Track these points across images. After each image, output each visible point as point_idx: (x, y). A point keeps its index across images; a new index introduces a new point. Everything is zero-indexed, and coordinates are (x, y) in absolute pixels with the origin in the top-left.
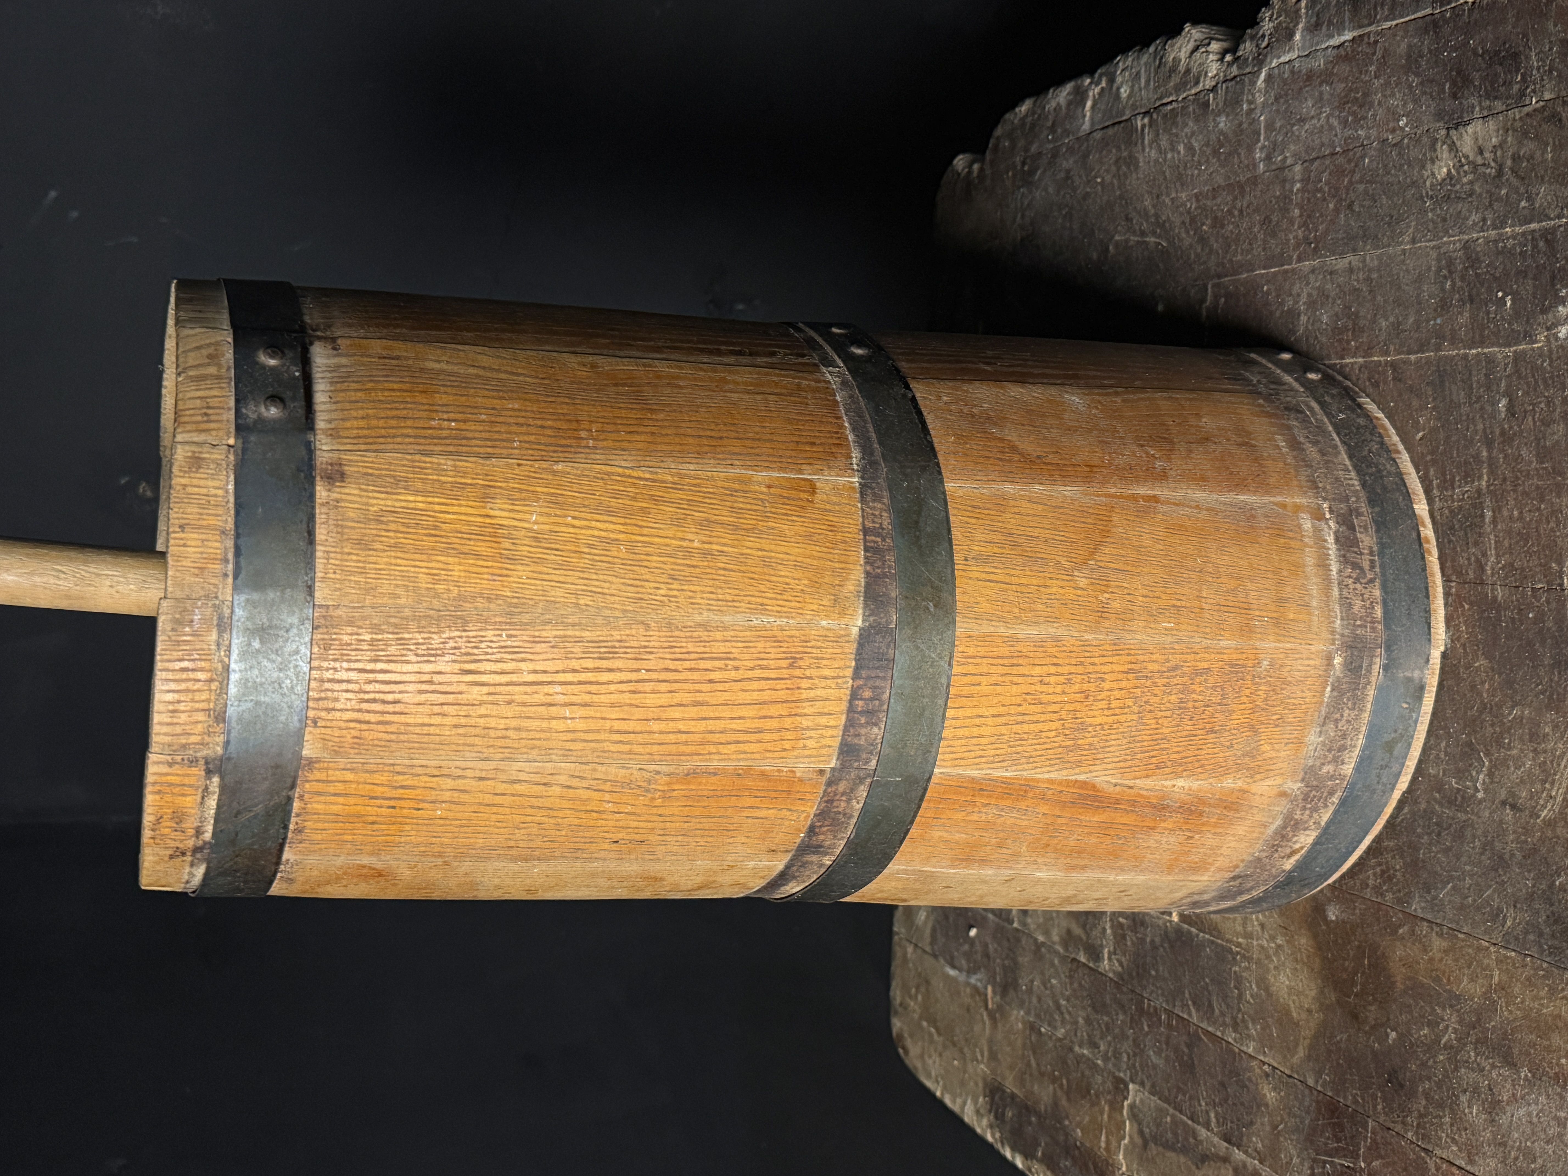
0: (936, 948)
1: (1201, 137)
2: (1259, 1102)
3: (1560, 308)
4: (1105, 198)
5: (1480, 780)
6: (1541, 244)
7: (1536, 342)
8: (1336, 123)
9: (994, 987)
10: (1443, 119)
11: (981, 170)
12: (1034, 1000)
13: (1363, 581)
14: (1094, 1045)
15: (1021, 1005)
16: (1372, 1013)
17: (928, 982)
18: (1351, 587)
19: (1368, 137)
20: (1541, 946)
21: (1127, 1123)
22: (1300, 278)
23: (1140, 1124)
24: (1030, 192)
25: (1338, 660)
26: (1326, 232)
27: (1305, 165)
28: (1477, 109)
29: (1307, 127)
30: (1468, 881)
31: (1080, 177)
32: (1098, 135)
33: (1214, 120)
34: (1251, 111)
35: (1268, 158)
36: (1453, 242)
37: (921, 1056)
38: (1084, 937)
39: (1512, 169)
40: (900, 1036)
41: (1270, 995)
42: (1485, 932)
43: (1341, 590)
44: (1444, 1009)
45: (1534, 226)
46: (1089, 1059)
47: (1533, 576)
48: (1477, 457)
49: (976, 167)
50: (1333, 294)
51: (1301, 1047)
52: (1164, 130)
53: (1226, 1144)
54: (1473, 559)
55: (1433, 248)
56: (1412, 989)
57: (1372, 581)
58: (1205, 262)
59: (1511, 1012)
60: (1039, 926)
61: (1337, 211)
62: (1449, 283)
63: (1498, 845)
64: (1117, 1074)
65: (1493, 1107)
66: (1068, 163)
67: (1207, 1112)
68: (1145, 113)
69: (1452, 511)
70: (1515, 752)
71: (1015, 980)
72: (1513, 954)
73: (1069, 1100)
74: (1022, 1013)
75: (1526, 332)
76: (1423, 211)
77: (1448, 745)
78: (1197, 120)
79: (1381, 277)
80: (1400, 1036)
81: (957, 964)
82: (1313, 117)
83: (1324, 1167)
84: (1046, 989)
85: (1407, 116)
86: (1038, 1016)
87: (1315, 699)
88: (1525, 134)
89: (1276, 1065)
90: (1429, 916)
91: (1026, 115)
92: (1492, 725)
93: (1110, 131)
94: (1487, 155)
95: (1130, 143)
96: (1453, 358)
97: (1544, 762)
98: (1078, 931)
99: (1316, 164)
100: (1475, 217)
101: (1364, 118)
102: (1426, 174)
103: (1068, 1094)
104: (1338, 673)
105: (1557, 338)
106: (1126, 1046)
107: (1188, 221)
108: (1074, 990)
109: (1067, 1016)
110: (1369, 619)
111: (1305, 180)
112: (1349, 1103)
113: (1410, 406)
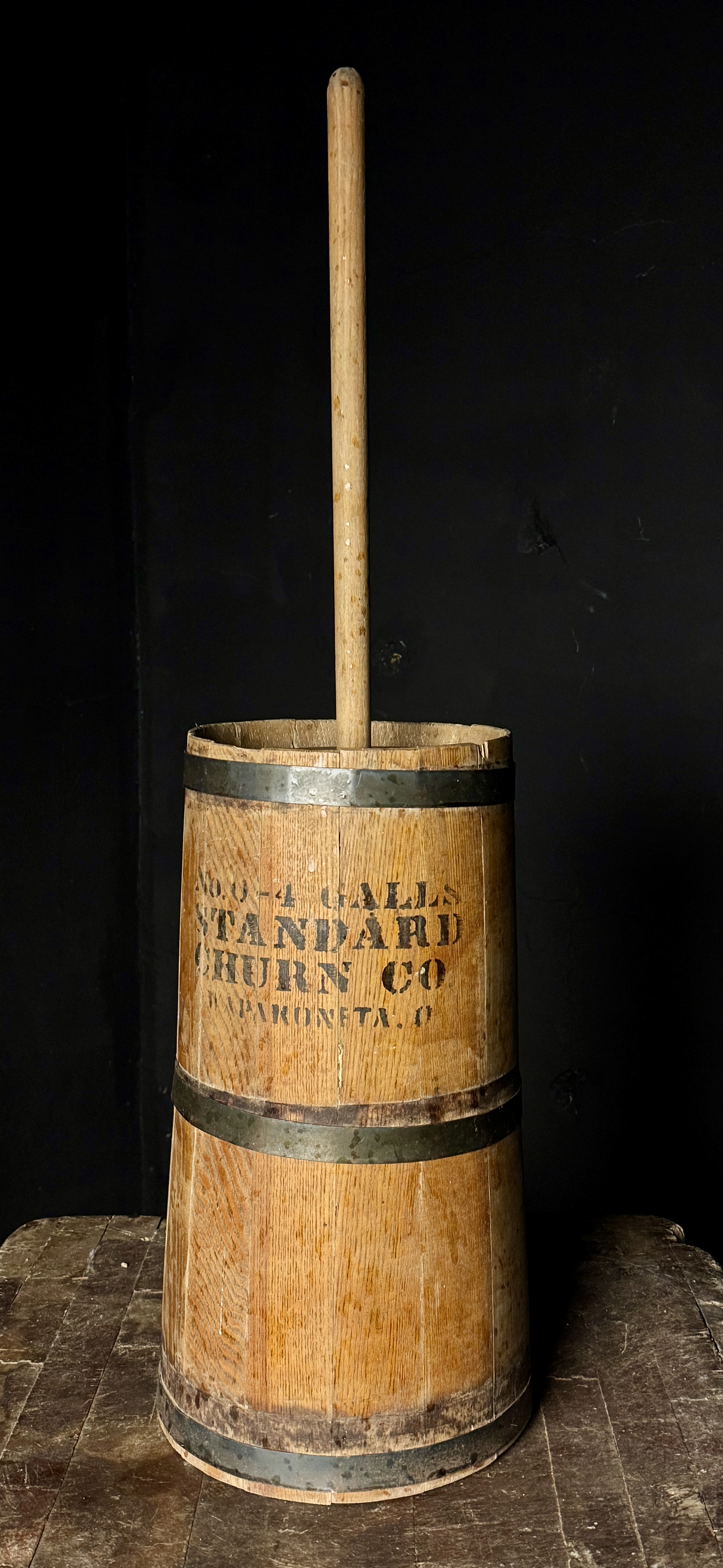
0: (107, 1243)
1: (694, 1367)
2: (53, 1433)
3: (589, 1551)
4: (653, 1316)
5: (290, 1531)
6: (628, 1541)
7: (567, 1542)
8: (702, 1438)
9: (88, 1281)
10: (705, 1490)
11: (672, 1241)
12: (85, 1305)
14: (64, 1341)
15: (79, 1297)
16: (128, 1487)
17: (81, 1239)
19: (694, 1454)
20: (192, 1564)
21: (16, 1363)
22: (602, 1426)
23: (17, 1370)
24: (656, 1272)
26: (632, 1437)
27: (676, 1424)
28: (711, 1506)
29: (700, 1423)
30: (225, 1528)
31: (667, 1301)
32: (695, 1309)
33: (705, 1373)
34: (711, 1393)
35: (680, 1404)
36: (628, 1500)
37: (24, 1239)
38: (137, 1333)
39: (673, 1525)
40: (36, 1225)
41: (125, 1435)
42: (195, 1538)
44: (140, 1521)
45: (639, 1537)
46: (53, 1339)
47: (421, 1548)
48: (493, 1519)
49: (674, 1238)
50: (593, 1443)
51: (95, 1453)
52: (698, 1346)
53: (18, 1417)
54: (429, 1520)
55: (624, 1491)
56: (149, 1505)
58: (611, 1375)
59: (148, 1552)
60: (139, 1305)
61: (647, 1441)
62: (602, 1499)
63: (251, 1541)
64: (48, 1355)
65: (86, 1547)
66: (677, 1292)
67: (37, 1406)
68: (711, 1335)
69: (458, 1508)
70: (311, 1545)
71: (96, 1293)
72: (185, 1551)
73: (21, 1329)
74: (74, 1298)
75: (573, 1537)
76: (647, 1484)
77: (309, 1514)
78: (705, 1364)
79: (605, 1466)
80: (118, 1502)
81: (98, 1257)
82: (707, 1426)
83: (20, 1468)
84: (95, 1312)
85: (707, 1473)
86: (74, 1308)
88: (696, 1528)
89: (79, 1441)
90: (198, 1511)
91: (709, 1267)
92: (326, 1534)
93: (698, 1316)
94: (683, 1512)
95: (690, 1328)
96: (555, 1504)
97: (307, 1559)
98: (140, 1329)
99: (676, 1429)
100: (643, 1509)
101: (706, 1452)
102: (671, 1484)
103: (26, 1327)
105: (570, 1552)
106: (68, 1360)
107: (638, 1364)
108: (98, 1329)
109: (79, 1325)
111: (666, 1424)
112: (65, 1479)
113: (523, 1485)
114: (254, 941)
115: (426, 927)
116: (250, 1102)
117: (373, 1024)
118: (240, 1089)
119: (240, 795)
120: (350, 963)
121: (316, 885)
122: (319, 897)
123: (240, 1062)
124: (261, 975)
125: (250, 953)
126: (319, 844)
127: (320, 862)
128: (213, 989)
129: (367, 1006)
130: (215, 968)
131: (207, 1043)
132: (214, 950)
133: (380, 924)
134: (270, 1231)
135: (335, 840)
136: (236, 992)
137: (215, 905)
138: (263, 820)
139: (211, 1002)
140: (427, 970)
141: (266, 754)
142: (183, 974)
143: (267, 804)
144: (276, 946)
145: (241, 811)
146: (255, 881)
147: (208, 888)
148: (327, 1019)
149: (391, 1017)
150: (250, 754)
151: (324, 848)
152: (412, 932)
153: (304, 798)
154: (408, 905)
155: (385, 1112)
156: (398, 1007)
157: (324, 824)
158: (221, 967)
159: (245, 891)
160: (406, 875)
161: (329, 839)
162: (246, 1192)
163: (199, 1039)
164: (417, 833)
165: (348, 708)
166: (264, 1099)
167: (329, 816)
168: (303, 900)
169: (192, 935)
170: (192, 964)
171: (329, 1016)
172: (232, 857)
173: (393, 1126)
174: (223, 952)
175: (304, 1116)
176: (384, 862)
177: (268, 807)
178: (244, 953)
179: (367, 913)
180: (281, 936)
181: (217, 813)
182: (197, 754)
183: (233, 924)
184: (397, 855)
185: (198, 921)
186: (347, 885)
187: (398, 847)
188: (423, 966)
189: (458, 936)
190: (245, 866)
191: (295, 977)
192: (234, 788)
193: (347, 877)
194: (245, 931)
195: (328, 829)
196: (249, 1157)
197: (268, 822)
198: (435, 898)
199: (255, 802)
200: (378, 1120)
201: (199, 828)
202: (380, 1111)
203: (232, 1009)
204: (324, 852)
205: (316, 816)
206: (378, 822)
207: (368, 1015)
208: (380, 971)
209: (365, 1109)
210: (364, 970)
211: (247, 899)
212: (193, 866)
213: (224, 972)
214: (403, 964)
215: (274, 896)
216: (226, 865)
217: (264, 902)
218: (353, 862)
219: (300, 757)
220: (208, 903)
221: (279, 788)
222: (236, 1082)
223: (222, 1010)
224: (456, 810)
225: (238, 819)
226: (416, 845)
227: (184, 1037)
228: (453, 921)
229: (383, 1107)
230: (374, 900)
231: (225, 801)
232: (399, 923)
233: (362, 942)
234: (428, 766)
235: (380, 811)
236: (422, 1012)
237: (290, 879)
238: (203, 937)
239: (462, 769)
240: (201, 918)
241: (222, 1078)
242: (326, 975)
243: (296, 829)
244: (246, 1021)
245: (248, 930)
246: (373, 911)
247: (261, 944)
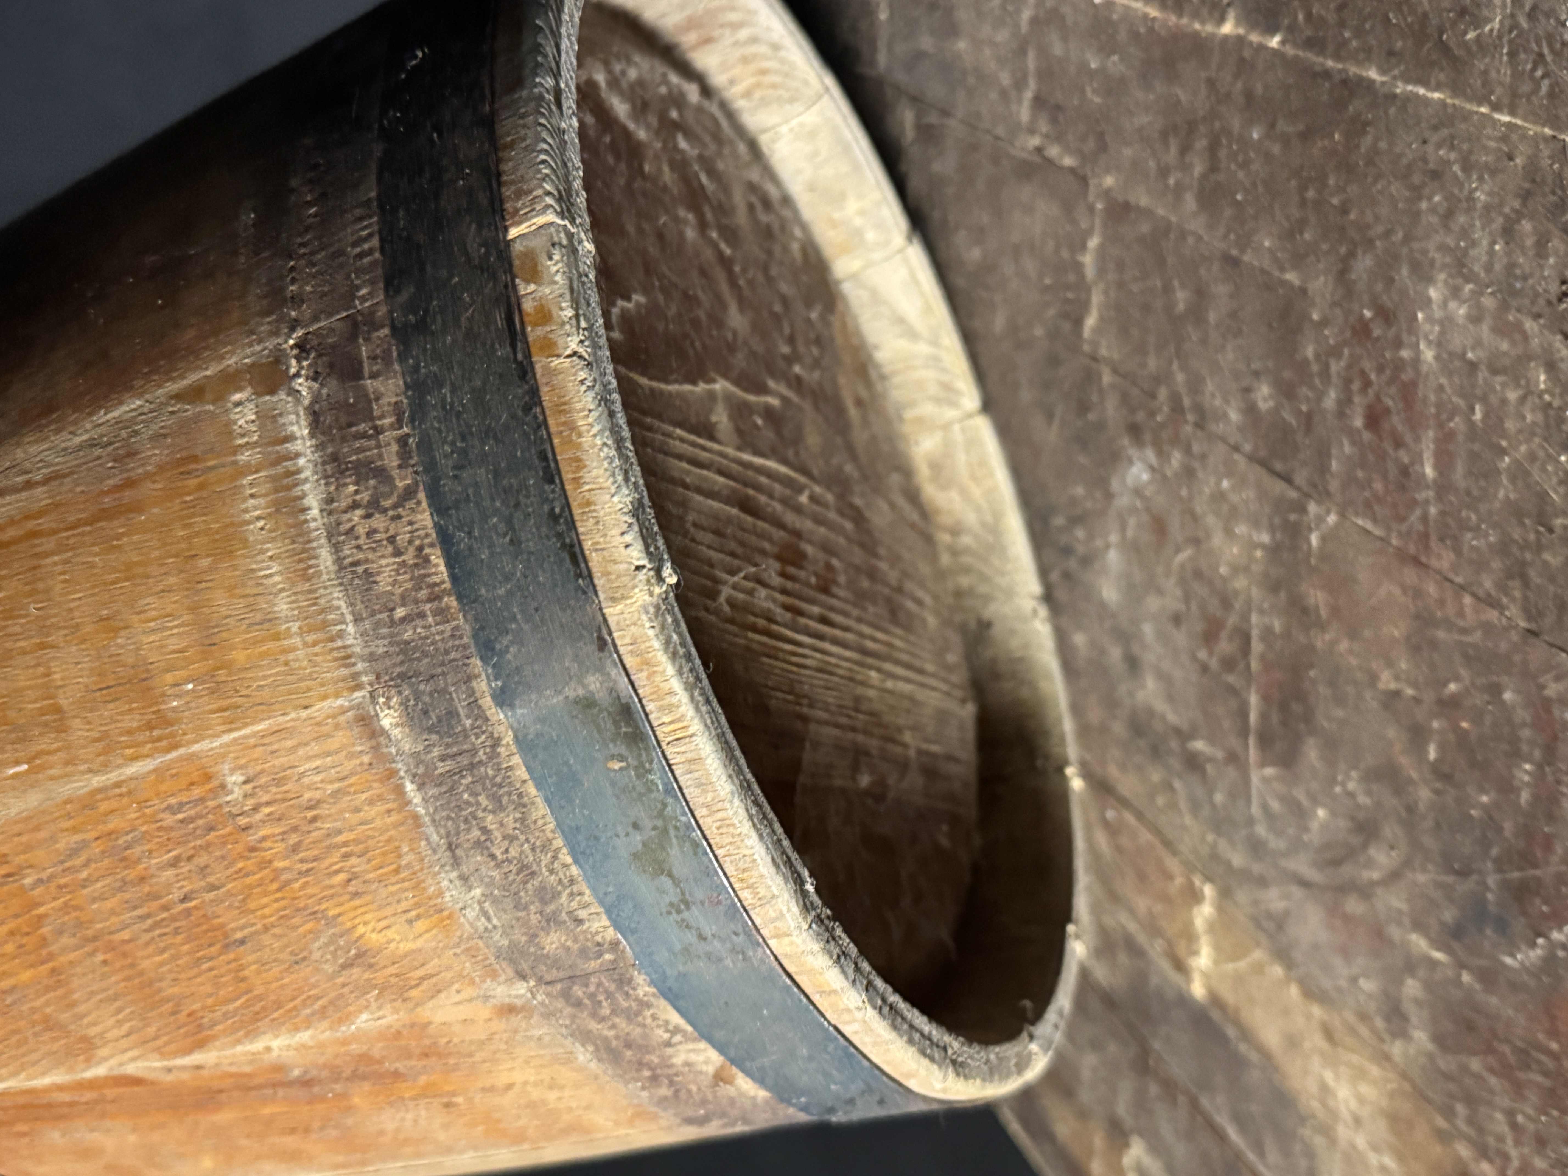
13: (387, 503)
18: (361, 530)
25: (388, 719)
43: (336, 548)
57: (409, 493)
87: (394, 818)
104: (407, 746)
110: (423, 594)
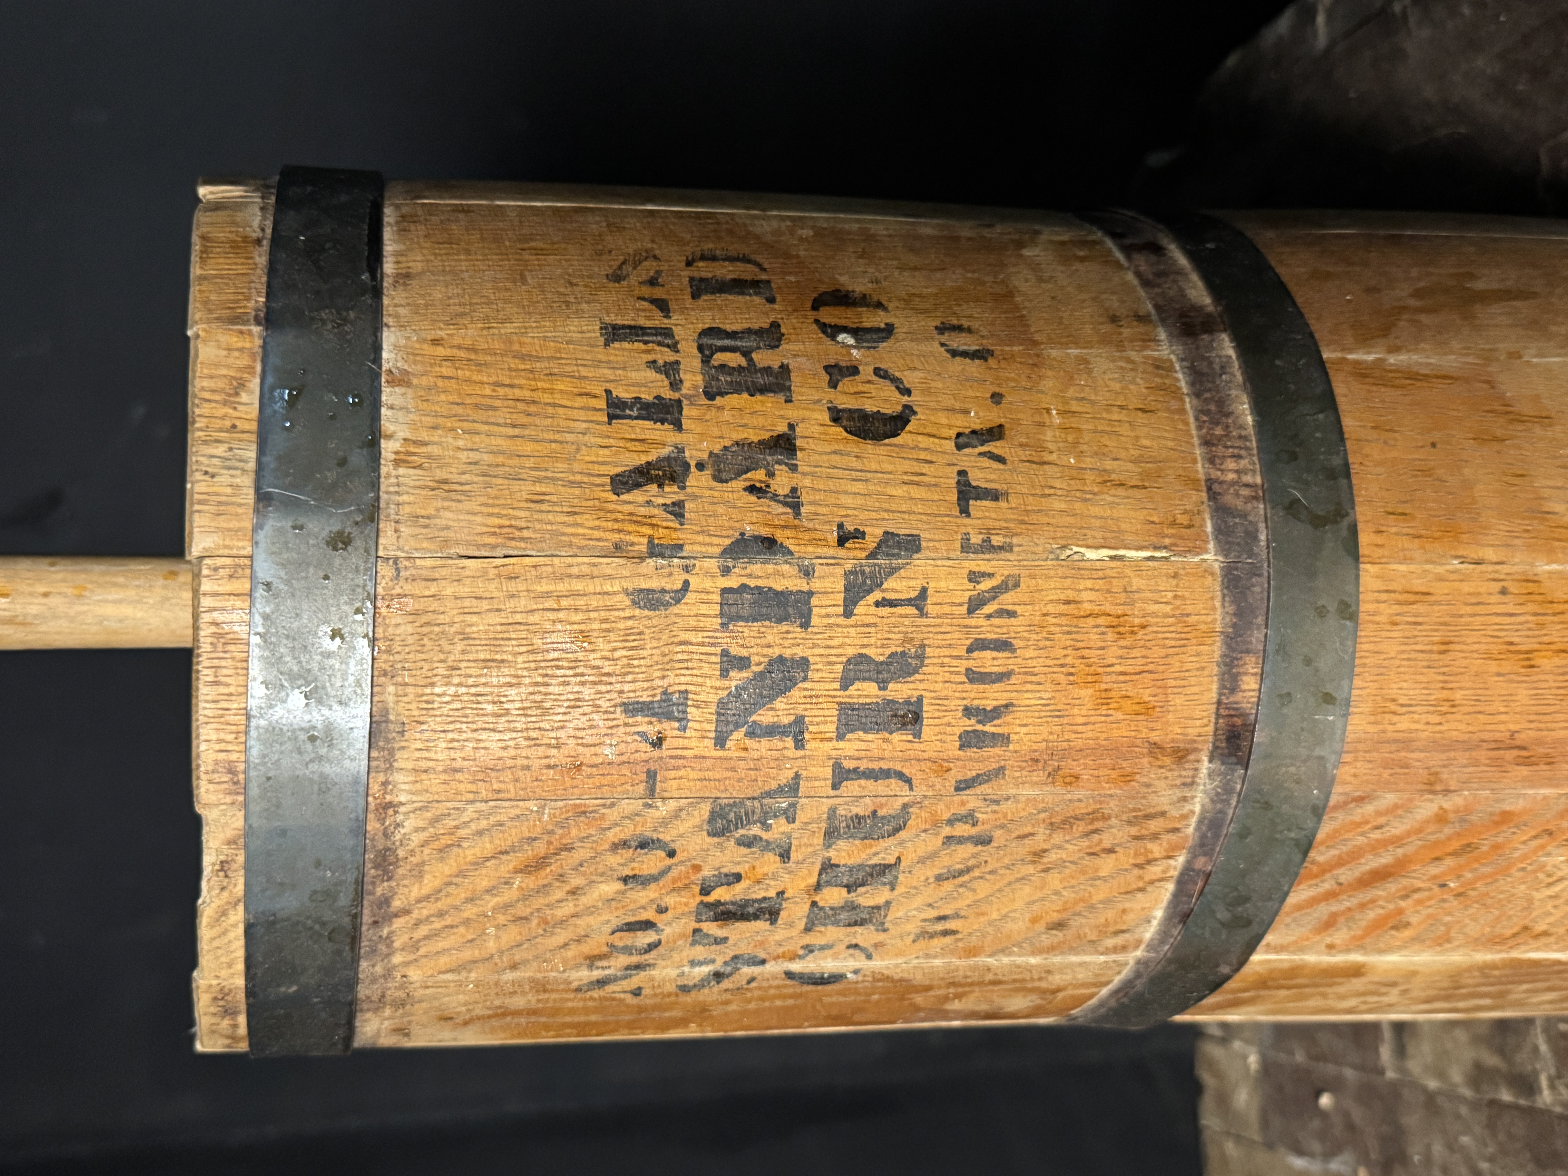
0: (1270, 1134)
9: (1367, 1169)
38: (1503, 1066)
60: (1427, 1067)
71: (1401, 1151)
81: (1305, 1149)
84: (1453, 1153)
108: (1501, 1145)
114: (785, 812)
115: (729, 328)
116: (1209, 806)
117: (1001, 466)
118: (1173, 837)
119: (351, 877)
120: (840, 526)
121: (621, 625)
122: (657, 618)
123: (1107, 840)
124: (879, 787)
125: (818, 820)
126: (496, 619)
127: (551, 615)
128: (913, 928)
129: (953, 482)
130: (855, 924)
131: (1046, 940)
132: (808, 929)
133: (728, 443)
134: (1521, 739)
135: (485, 572)
136: (922, 861)
137: (682, 936)
138: (427, 797)
139: (946, 933)
140: (845, 329)
141: (212, 798)
142: (857, 1018)
143: (375, 788)
144: (799, 744)
145: (401, 871)
146: (613, 815)
147: (635, 959)
148: (997, 591)
149: (977, 419)
150: (218, 851)
151: (510, 604)
152: (743, 362)
153: (353, 668)
154: (670, 370)
155: (1220, 438)
156: (950, 402)
157: (435, 605)
158: (852, 907)
159: (644, 844)
160: (584, 372)
161: (481, 588)
162: (1427, 808)
163: (1033, 960)
164: (457, 341)
165: (127, 611)
166: (1205, 766)
167: (408, 588)
168: (667, 665)
169: (762, 999)
170: (840, 993)
171: (986, 585)
172: (544, 889)
173: (1249, 419)
174: (814, 904)
175: (1248, 652)
176: (547, 429)
177: (385, 784)
178: (819, 840)
179: (697, 481)
180: (772, 731)
181: (415, 946)
182: (242, 1019)
183: (738, 877)
184: (527, 394)
185: (726, 984)
186: (616, 537)
187: (501, 391)
188: (833, 337)
189: (746, 260)
190: (569, 848)
191: (883, 685)
192: (330, 895)
193: (597, 534)
194: (756, 839)
195: (449, 591)
196: (1346, 803)
197: (433, 782)
198: (646, 304)
199: (373, 825)
200: (1240, 457)
201: (461, 998)
202: (1220, 450)
203: (968, 870)
204: (523, 603)
205: (410, 629)
206: (425, 444)
207: (977, 478)
208: (855, 446)
209: (1216, 487)
210: (859, 487)
211: (666, 837)
212: (572, 1011)
213: (867, 897)
214: (833, 385)
215: (656, 753)
216: (568, 908)
217: (674, 784)
218: (550, 517)
219: (216, 683)
220: (676, 957)
221: (323, 751)
222: (1156, 849)
223: (969, 898)
224: (390, 245)
225: (427, 878)
226: (497, 345)
227: (1018, 1003)
228: (704, 270)
229: (1207, 443)
230: (660, 460)
231: (375, 923)
232: (722, 394)
233: (781, 492)
234: (252, 304)
235: (390, 437)
236: (954, 345)
237: (604, 704)
238: (771, 968)
239: (269, 231)
240: (718, 976)
241: (1141, 890)
242: (877, 595)
243: (452, 690)
244: (1002, 827)
245: (756, 830)
246: (693, 463)
247: (793, 788)
